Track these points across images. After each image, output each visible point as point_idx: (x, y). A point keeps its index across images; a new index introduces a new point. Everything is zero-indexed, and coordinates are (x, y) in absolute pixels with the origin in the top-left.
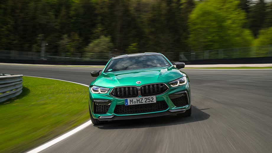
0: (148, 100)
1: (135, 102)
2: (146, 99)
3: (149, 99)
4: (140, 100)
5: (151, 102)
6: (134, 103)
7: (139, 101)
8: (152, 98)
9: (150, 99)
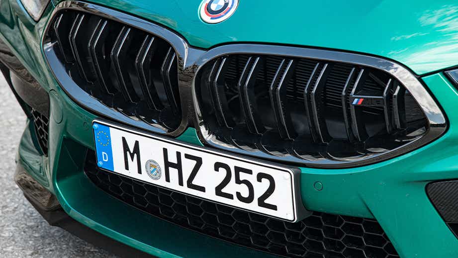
0: (238, 181)
1: (152, 164)
2: (223, 172)
3: (243, 176)
4: (188, 166)
5: (254, 207)
6: (150, 174)
7: (178, 166)
8: (266, 183)
9: (252, 179)
